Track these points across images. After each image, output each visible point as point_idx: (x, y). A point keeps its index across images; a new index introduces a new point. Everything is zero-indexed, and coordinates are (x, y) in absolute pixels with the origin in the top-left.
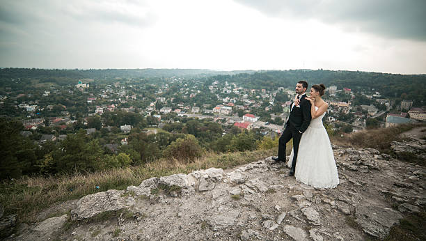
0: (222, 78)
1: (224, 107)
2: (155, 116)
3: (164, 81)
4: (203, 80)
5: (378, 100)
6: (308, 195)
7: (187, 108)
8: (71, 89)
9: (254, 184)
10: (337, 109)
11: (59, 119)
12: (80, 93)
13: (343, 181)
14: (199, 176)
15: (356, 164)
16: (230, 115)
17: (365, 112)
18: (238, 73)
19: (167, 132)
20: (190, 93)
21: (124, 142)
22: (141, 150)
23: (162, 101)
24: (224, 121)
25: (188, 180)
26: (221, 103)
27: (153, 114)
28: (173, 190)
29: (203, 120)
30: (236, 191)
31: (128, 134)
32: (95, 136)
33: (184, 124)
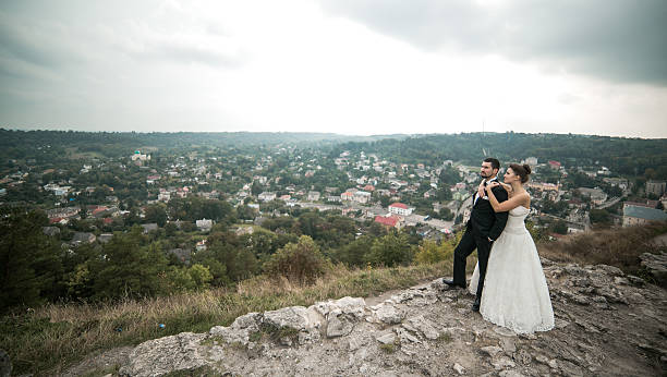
0: (355, 147)
1: (360, 193)
2: (251, 205)
3: (265, 151)
4: (325, 149)
5: (605, 180)
6: (509, 347)
7: (301, 193)
8: (124, 163)
9: (416, 325)
10: (540, 194)
11: (102, 208)
12: (135, 168)
13: (565, 323)
14: (326, 311)
15: (584, 293)
16: (368, 204)
17: (587, 200)
18: (381, 139)
19: (270, 232)
20: (305, 169)
21: (201, 246)
22: (227, 260)
23: (261, 181)
24: (358, 214)
25: (308, 317)
26: (354, 186)
27: (247, 201)
28: (285, 335)
29: (326, 212)
30: (387, 337)
31: (207, 234)
32: (157, 235)
33: (296, 219)
